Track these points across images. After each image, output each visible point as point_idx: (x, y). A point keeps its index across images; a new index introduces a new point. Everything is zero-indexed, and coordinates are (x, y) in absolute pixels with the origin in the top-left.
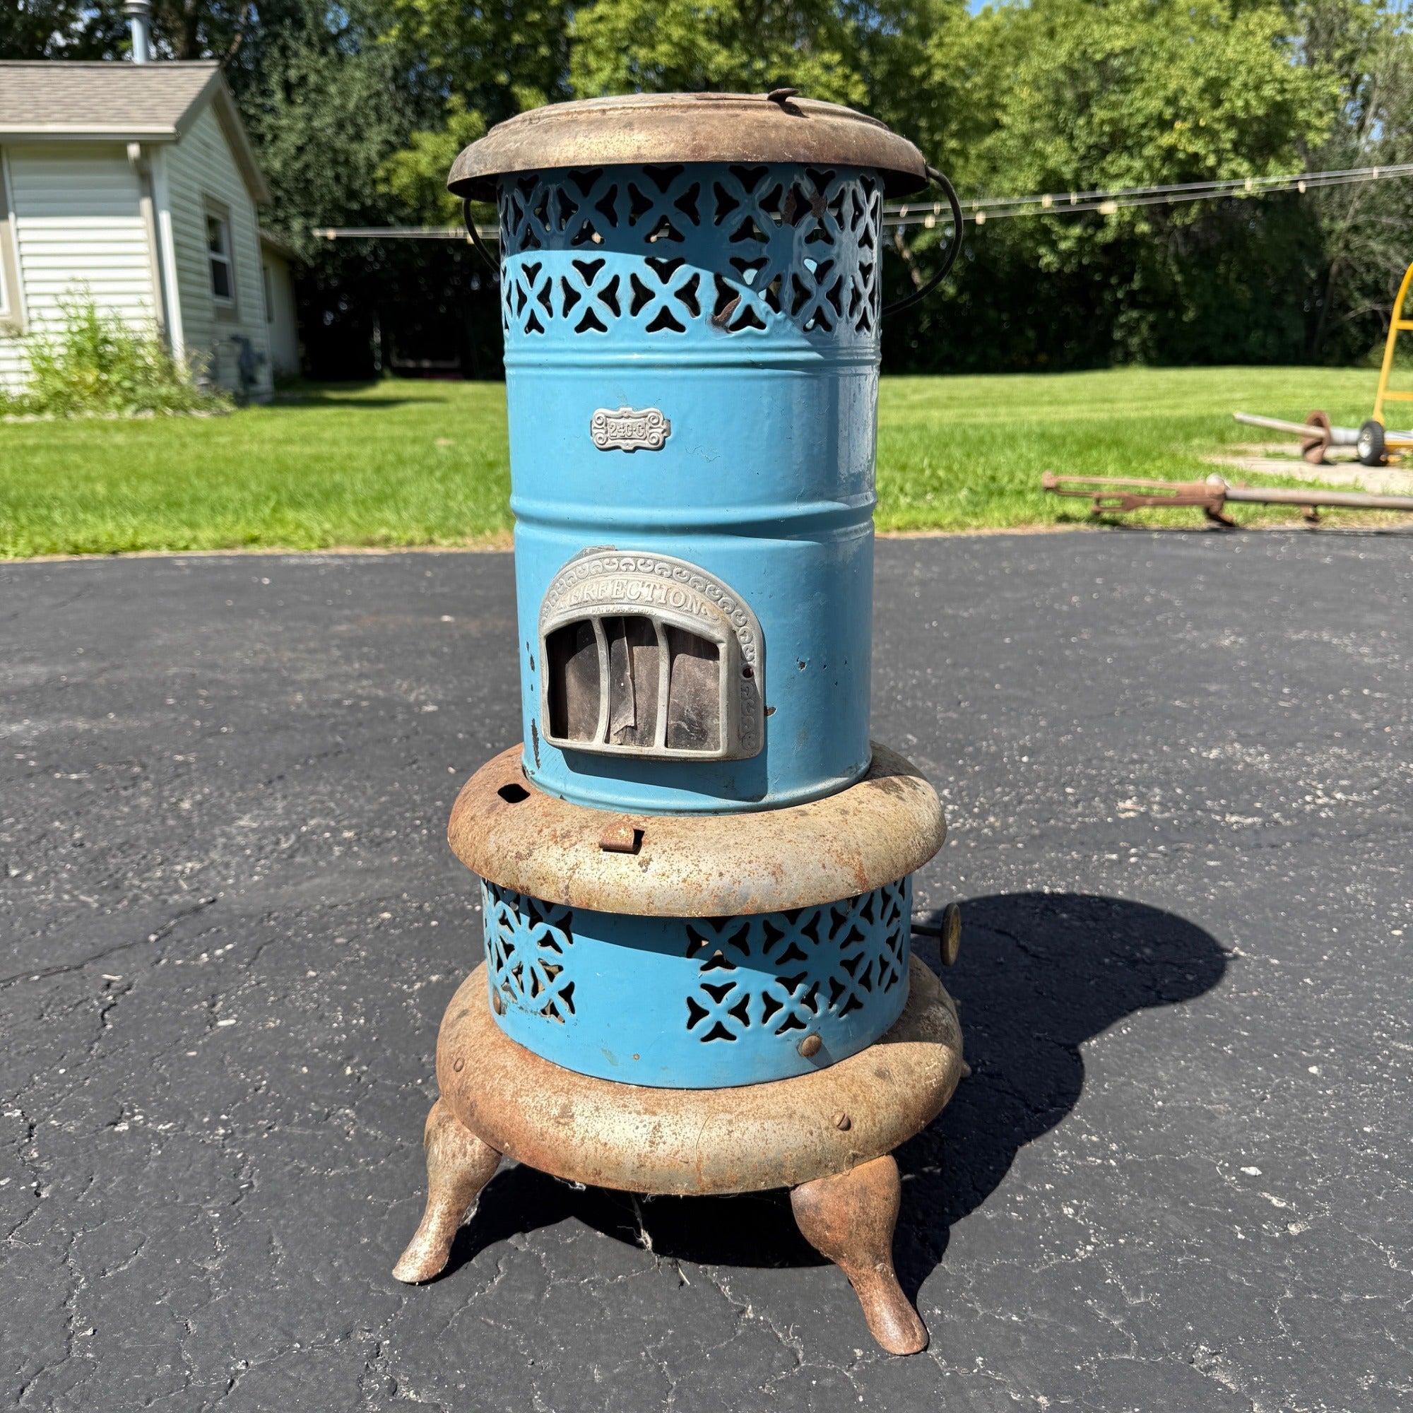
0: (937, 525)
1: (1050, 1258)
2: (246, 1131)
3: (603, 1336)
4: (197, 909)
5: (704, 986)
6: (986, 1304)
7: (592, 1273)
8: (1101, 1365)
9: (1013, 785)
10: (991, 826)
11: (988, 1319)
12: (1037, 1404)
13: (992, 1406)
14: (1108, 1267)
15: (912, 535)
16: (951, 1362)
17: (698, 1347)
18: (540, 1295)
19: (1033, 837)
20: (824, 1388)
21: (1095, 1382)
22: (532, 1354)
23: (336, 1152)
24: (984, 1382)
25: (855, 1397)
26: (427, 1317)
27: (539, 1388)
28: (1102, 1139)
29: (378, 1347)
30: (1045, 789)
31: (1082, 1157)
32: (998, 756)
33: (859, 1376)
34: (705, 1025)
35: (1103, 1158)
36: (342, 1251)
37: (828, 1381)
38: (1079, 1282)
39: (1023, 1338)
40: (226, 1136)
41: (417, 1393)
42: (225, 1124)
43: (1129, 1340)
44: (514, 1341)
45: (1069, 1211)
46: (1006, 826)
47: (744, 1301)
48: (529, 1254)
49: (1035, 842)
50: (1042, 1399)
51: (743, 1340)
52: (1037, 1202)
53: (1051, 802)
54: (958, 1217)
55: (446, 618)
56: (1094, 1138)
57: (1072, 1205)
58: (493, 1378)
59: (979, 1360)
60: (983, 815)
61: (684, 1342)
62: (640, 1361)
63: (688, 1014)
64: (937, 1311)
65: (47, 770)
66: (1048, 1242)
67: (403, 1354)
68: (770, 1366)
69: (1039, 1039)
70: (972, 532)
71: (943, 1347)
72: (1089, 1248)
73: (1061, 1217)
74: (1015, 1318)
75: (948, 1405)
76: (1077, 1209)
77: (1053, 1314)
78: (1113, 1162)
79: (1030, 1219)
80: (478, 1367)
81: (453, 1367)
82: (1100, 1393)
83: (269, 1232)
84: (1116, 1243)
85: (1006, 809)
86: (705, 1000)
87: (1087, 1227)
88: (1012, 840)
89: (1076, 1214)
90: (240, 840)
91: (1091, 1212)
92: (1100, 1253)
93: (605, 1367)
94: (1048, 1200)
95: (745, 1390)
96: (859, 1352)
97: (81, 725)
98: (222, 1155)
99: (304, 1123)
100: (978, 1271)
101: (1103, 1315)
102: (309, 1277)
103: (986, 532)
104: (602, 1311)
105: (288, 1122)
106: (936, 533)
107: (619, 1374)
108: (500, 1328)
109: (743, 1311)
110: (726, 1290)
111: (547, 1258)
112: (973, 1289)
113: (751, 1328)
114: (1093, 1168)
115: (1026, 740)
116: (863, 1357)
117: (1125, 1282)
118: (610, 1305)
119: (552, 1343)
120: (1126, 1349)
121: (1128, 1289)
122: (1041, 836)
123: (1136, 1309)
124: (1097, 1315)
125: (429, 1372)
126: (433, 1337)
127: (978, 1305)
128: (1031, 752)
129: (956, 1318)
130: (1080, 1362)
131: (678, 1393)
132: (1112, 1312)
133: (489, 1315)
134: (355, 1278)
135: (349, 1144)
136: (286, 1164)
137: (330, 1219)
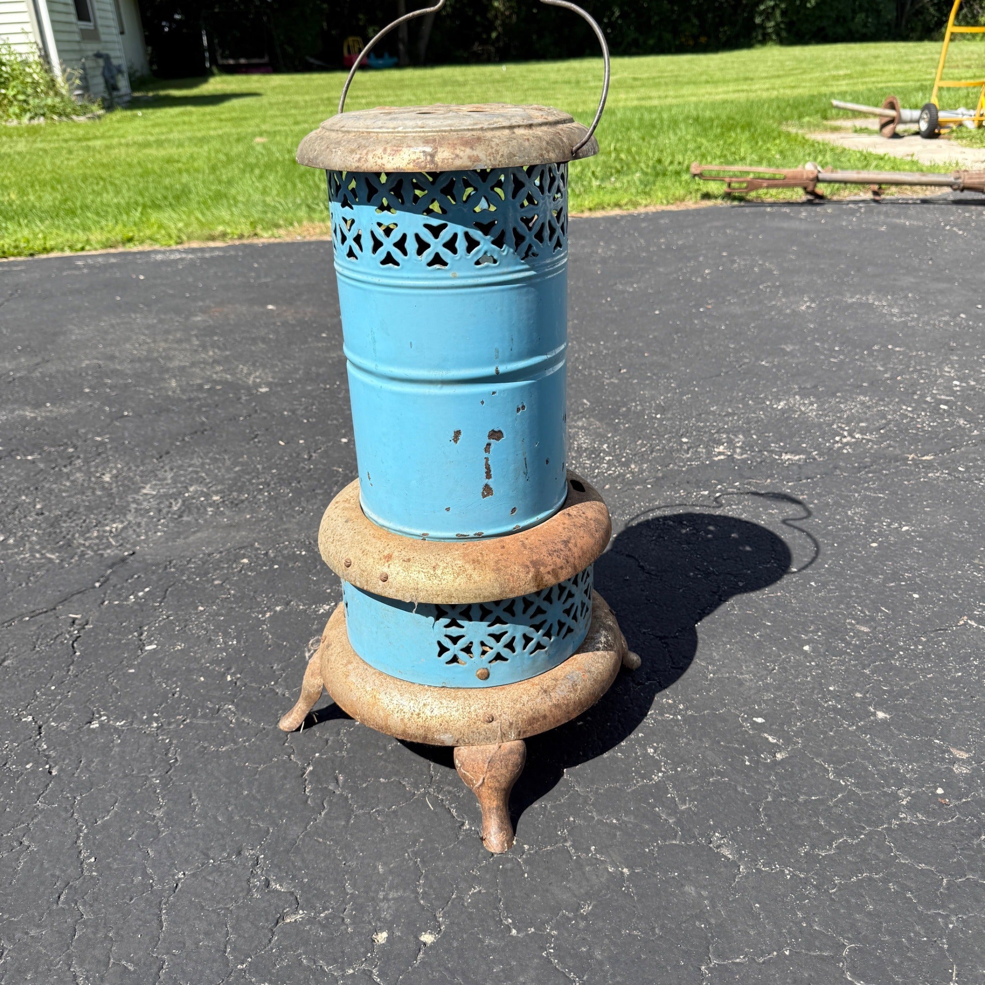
0: (617, 205)
1: (638, 782)
2: (169, 724)
3: (384, 845)
4: (123, 560)
6: (600, 813)
7: (377, 806)
8: (660, 847)
9: (649, 438)
10: (632, 472)
11: (600, 822)
12: (622, 873)
13: (597, 876)
14: (670, 786)
15: (599, 214)
16: (577, 850)
17: (437, 849)
18: (348, 821)
19: (658, 479)
20: (506, 870)
21: (655, 858)
22: (345, 859)
23: (225, 734)
24: (594, 861)
25: (523, 875)
26: (284, 839)
27: (349, 879)
28: (675, 702)
29: (257, 859)
30: (669, 441)
31: (662, 714)
32: (639, 415)
33: (526, 862)
35: (674, 715)
36: (232, 800)
37: (509, 866)
38: (652, 796)
39: (618, 833)
40: (158, 728)
41: (281, 885)
42: (157, 720)
43: (677, 832)
44: (334, 851)
45: (651, 751)
46: (641, 471)
47: (463, 818)
48: (341, 795)
49: (658, 483)
50: (625, 870)
51: (462, 843)
52: (634, 745)
53: (672, 450)
54: (588, 760)
55: (270, 307)
56: (670, 701)
57: (653, 747)
58: (322, 875)
59: (593, 848)
60: (626, 464)
61: (429, 846)
62: (404, 859)
64: (572, 819)
65: (10, 454)
66: (638, 772)
67: (271, 863)
68: (477, 857)
69: (644, 633)
70: (641, 210)
71: (574, 841)
72: (660, 774)
73: (646, 755)
74: (614, 821)
75: (574, 876)
76: (656, 749)
77: (636, 817)
78: (679, 717)
79: (628, 757)
80: (314, 868)
81: (300, 869)
82: (657, 864)
83: (189, 790)
84: (676, 771)
85: (643, 458)
87: (661, 761)
88: (644, 482)
89: (655, 752)
90: (145, 505)
91: (664, 750)
92: (667, 777)
93: (385, 864)
94: (640, 745)
95: (463, 873)
96: (526, 847)
97: (29, 414)
98: (157, 741)
99: (204, 716)
100: (596, 793)
101: (664, 816)
102: (215, 818)
103: (652, 209)
104: (383, 829)
105: (195, 716)
106: (616, 212)
107: (394, 867)
108: (325, 843)
109: (463, 824)
110: (454, 812)
111: (352, 798)
112: (592, 804)
113: (467, 835)
114: (667, 721)
115: (661, 400)
116: (528, 850)
117: (678, 796)
118: (388, 825)
119: (356, 851)
120: (675, 838)
121: (679, 800)
122: (663, 478)
123: (683, 812)
124: (660, 817)
125: (287, 873)
126: (288, 851)
127: (594, 814)
128: (662, 410)
129: (582, 822)
130: (648, 846)
131: (426, 877)
132: (669, 815)
133: (319, 836)
134: (241, 817)
135: (233, 729)
136: (196, 745)
137: (224, 780)
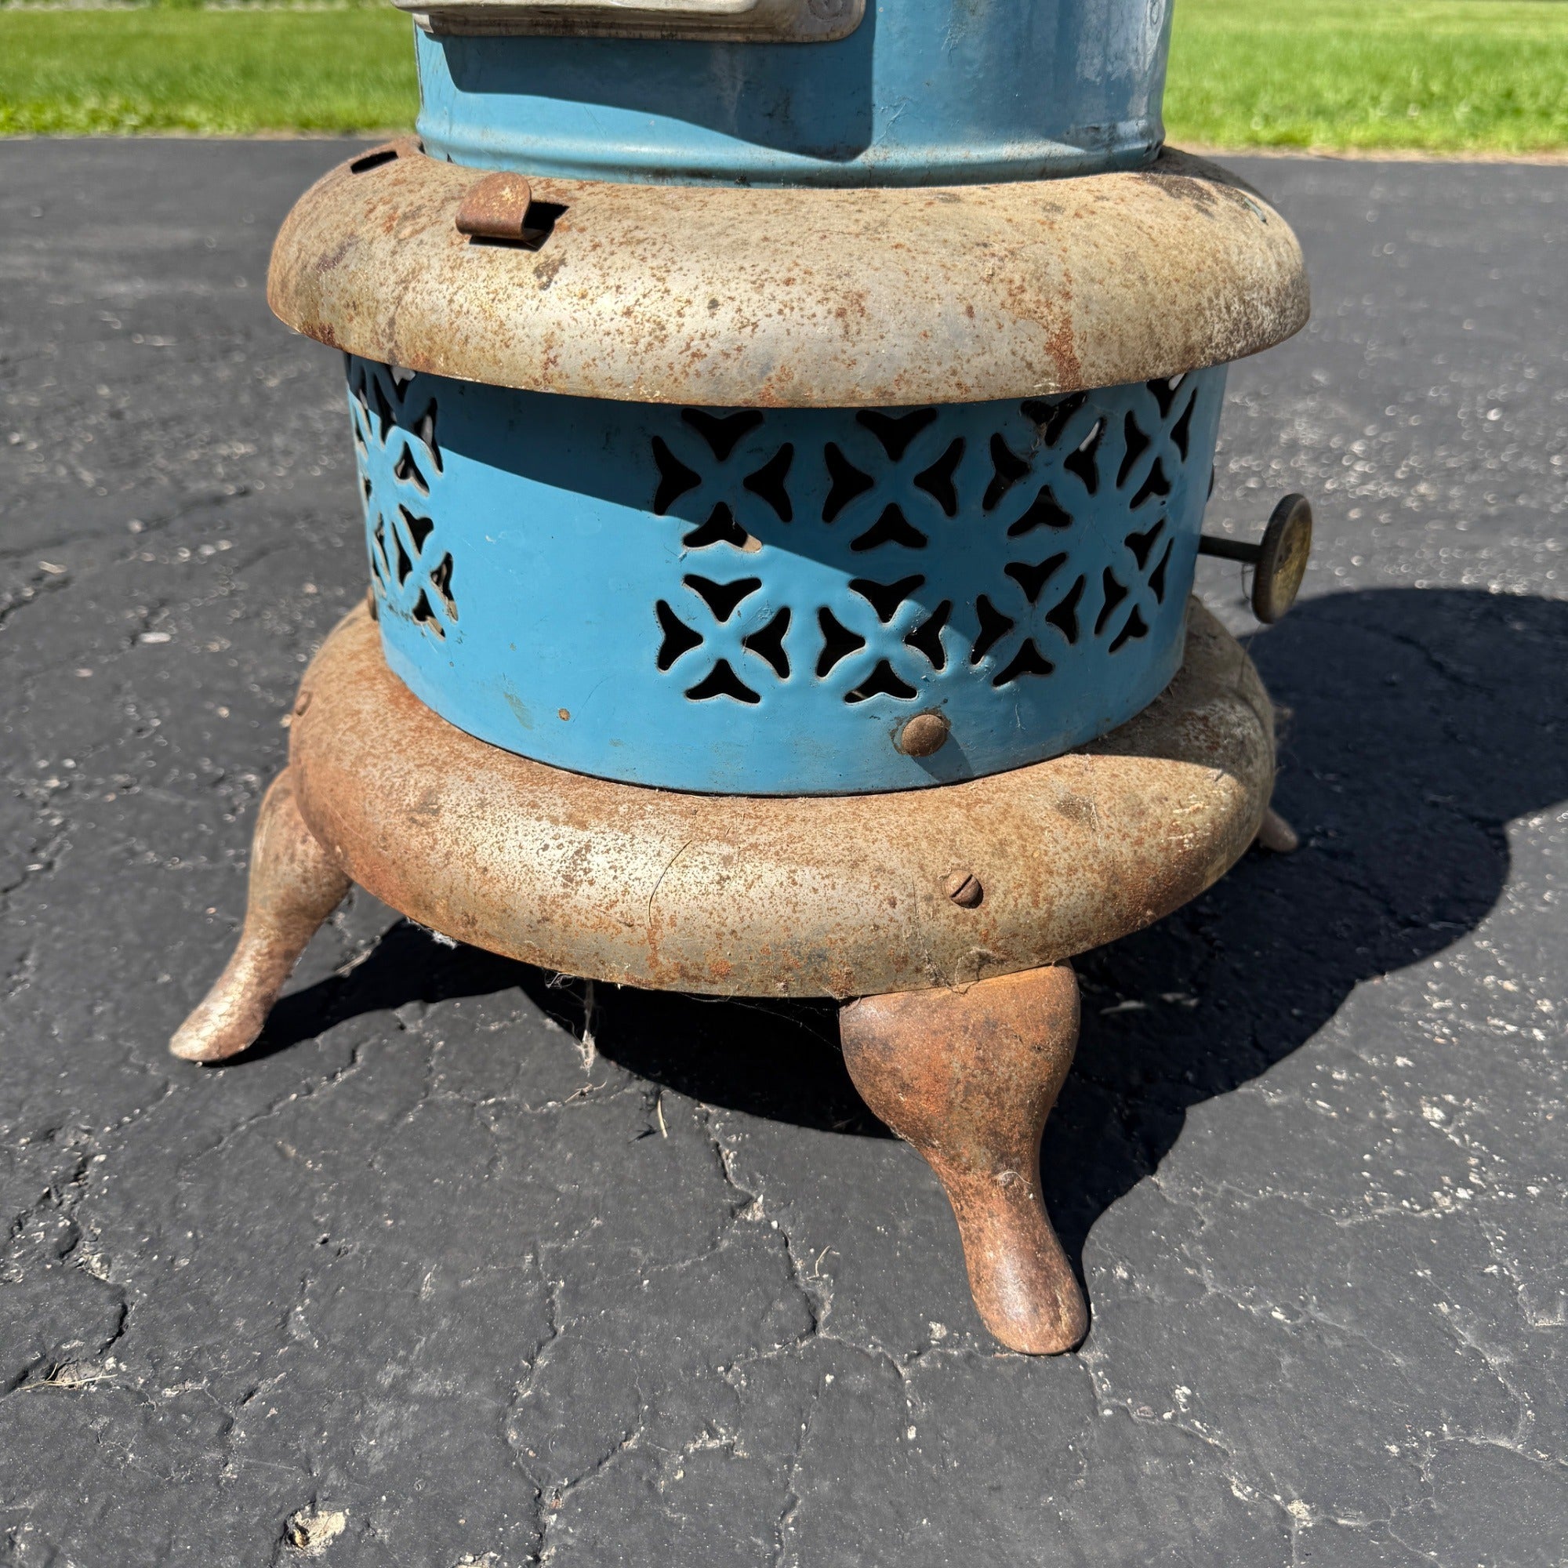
0: (1418, 144)
1: (1378, 1202)
2: (88, 787)
3: (471, 1210)
4: (218, 500)
5: (692, 581)
6: (1227, 1273)
7: (507, 1089)
8: (1446, 1452)
9: (1468, 447)
11: (1223, 1306)
12: (1284, 1516)
13: (1183, 1502)
14: (1496, 1237)
15: (1379, 155)
16: (1121, 1385)
17: (635, 1263)
18: (399, 1115)
19: (1486, 519)
20: (846, 1393)
21: (1425, 1489)
22: (333, 1227)
23: (201, 834)
24: (1180, 1443)
25: (900, 1429)
26: (191, 1124)
27: (313, 1294)
28: (1524, 988)
29: (84, 1164)
30: (1518, 456)
31: (1479, 1016)
33: (925, 1383)
34: (694, 664)
35: (1521, 1024)
36: (118, 990)
37: (859, 1381)
38: (1429, 1260)
39: (1286, 1361)
40: (56, 792)
41: (106, 1261)
42: (64, 773)
43: (1516, 1405)
44: (314, 1193)
45: (1434, 1114)
46: (1444, 499)
47: (753, 1184)
48: (419, 1038)
50: (1298, 1509)
51: (722, 1263)
52: (1375, 1088)
53: (1524, 473)
54: (1210, 1094)
56: (1509, 986)
57: (1441, 1104)
58: (242, 1257)
59: (1182, 1392)
60: (1412, 480)
61: (613, 1246)
62: (518, 1270)
63: (658, 637)
64: (1121, 1273)
65: (128, 334)
66: (1380, 1170)
67: (113, 1186)
68: (756, 1325)
69: (1435, 805)
70: (1466, 157)
71: (1115, 1350)
72: (1462, 1193)
73: (1414, 1125)
74: (1278, 1315)
75: (1091, 1483)
76: (1451, 1113)
77: (1361, 1317)
78: (1539, 1035)
79: (1353, 1118)
80: (228, 1231)
81: (187, 1224)
82: (1432, 1518)
83: (29, 943)
84: (1522, 1193)
85: (1449, 477)
86: (693, 610)
87: (1466, 1152)
89: (1446, 1123)
90: (319, 426)
91: (1478, 1124)
92: (1485, 1208)
93: (449, 1272)
94: (1398, 1090)
95: (689, 1368)
96: (938, 1330)
97: (201, 289)
98: (33, 817)
99: (178, 787)
100: (1225, 1205)
101: (1468, 1338)
102: (46, 1026)
103: (1487, 157)
104: (493, 1161)
105: (155, 784)
106: (1413, 155)
107: (471, 1290)
108: (299, 1164)
109: (747, 1203)
110: (729, 1156)
111: (442, 1052)
112: (1206, 1241)
113: (747, 1242)
114: (1494, 1039)
115: (1501, 393)
116: (943, 1342)
117: (1527, 1276)
118: (511, 1154)
119: (378, 1208)
120: (1508, 1426)
121: (1531, 1292)
122: (1502, 517)
123: (1543, 1339)
124: (1454, 1338)
125: (141, 1226)
126: (181, 1162)
127: (1207, 1274)
128: (1505, 407)
129: (1156, 1293)
130: (1400, 1437)
131: (562, 1354)
132: (1489, 1336)
133: (293, 1140)
134: (114, 1037)
135: (227, 826)
136: (116, 842)
137: (131, 936)
